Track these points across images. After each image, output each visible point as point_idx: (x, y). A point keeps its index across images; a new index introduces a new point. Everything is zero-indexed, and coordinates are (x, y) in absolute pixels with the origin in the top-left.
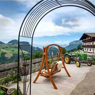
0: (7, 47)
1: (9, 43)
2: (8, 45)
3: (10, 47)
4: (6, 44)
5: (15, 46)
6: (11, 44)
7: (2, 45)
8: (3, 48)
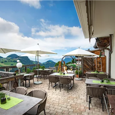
0: (6, 61)
1: (7, 57)
2: (7, 59)
3: (9, 61)
4: (5, 58)
5: (14, 60)
6: (10, 58)
7: (1, 59)
8: (2, 62)
